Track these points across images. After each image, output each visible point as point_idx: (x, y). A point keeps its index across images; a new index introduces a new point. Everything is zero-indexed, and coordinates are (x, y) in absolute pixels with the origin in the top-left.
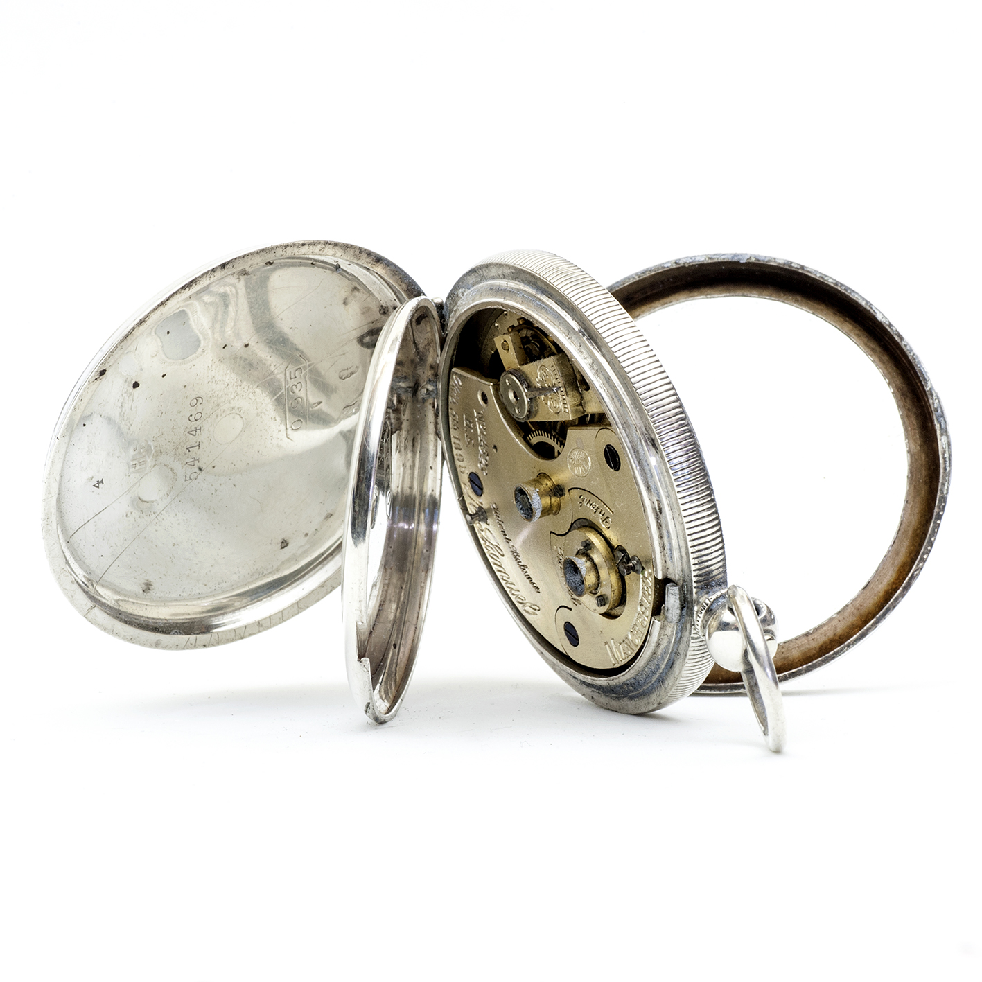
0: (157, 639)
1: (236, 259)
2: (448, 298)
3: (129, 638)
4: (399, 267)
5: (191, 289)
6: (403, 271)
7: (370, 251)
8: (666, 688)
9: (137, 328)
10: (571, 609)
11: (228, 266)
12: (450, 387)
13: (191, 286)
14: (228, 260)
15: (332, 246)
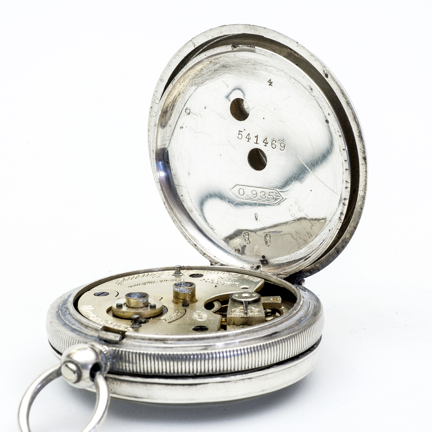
0: (164, 81)
1: (366, 167)
2: (304, 287)
3: (170, 64)
4: (330, 263)
5: (357, 137)
6: (327, 265)
7: (345, 248)
8: (60, 326)
9: (345, 101)
10: (116, 296)
11: (364, 161)
12: (254, 277)
13: (359, 137)
14: (367, 162)
15: (355, 225)
